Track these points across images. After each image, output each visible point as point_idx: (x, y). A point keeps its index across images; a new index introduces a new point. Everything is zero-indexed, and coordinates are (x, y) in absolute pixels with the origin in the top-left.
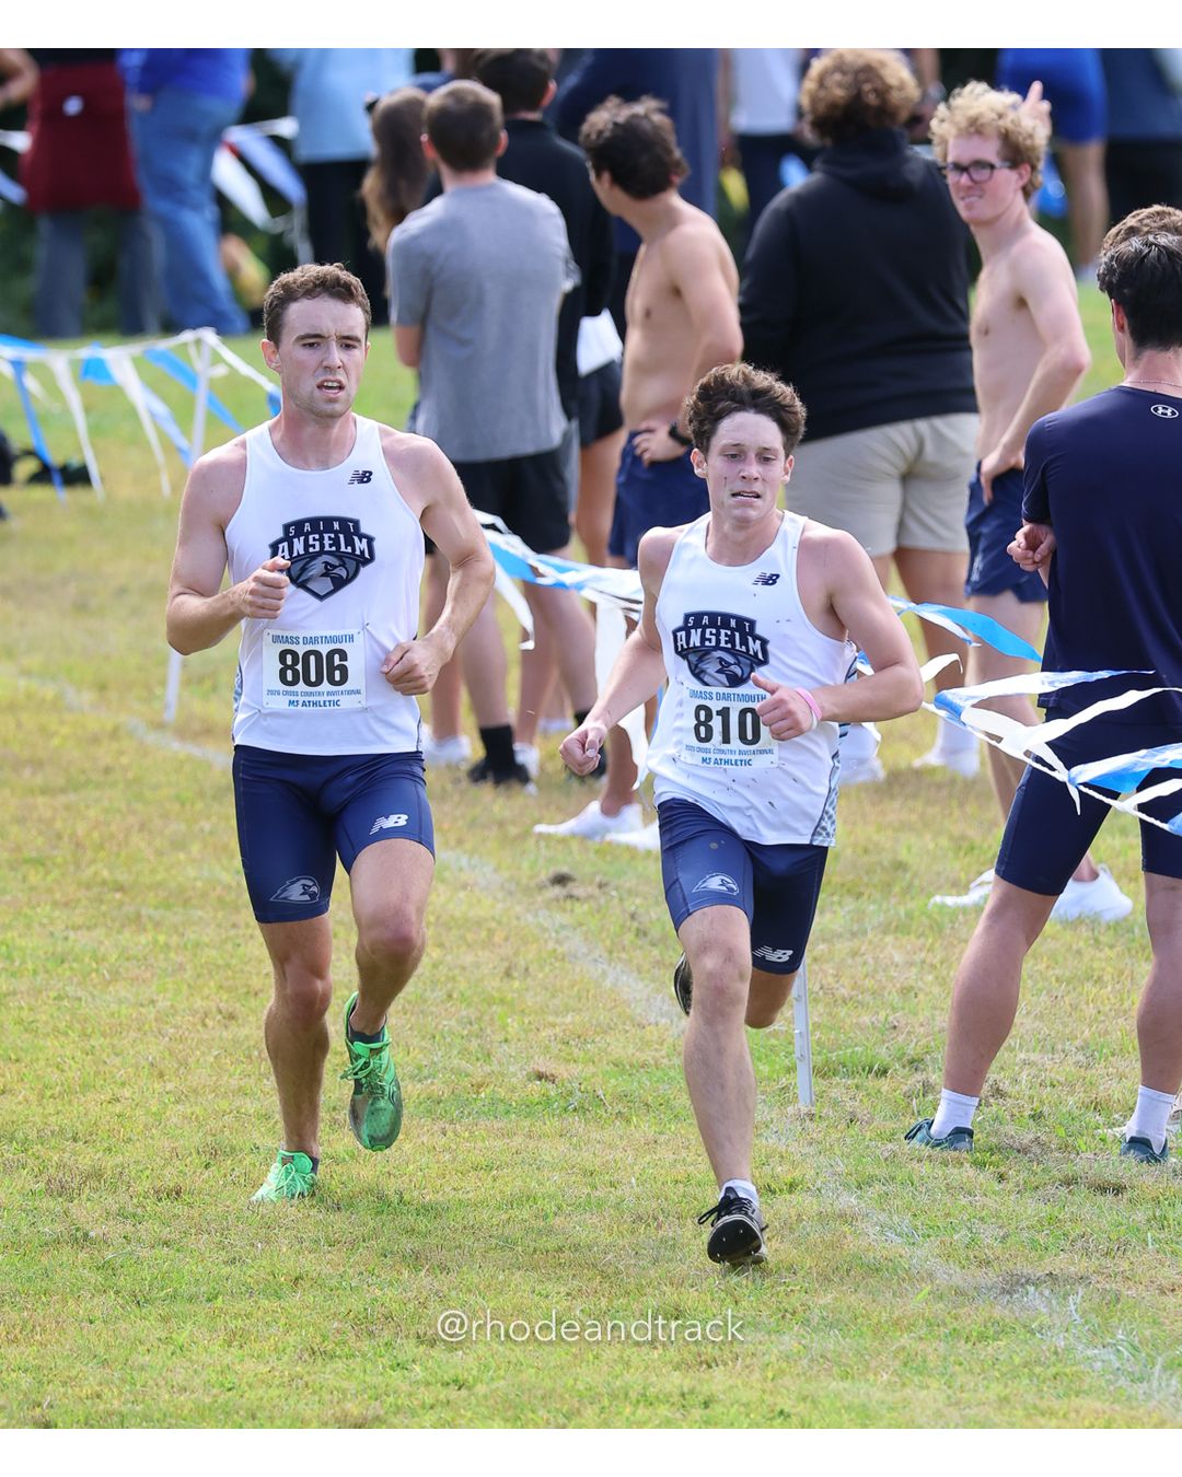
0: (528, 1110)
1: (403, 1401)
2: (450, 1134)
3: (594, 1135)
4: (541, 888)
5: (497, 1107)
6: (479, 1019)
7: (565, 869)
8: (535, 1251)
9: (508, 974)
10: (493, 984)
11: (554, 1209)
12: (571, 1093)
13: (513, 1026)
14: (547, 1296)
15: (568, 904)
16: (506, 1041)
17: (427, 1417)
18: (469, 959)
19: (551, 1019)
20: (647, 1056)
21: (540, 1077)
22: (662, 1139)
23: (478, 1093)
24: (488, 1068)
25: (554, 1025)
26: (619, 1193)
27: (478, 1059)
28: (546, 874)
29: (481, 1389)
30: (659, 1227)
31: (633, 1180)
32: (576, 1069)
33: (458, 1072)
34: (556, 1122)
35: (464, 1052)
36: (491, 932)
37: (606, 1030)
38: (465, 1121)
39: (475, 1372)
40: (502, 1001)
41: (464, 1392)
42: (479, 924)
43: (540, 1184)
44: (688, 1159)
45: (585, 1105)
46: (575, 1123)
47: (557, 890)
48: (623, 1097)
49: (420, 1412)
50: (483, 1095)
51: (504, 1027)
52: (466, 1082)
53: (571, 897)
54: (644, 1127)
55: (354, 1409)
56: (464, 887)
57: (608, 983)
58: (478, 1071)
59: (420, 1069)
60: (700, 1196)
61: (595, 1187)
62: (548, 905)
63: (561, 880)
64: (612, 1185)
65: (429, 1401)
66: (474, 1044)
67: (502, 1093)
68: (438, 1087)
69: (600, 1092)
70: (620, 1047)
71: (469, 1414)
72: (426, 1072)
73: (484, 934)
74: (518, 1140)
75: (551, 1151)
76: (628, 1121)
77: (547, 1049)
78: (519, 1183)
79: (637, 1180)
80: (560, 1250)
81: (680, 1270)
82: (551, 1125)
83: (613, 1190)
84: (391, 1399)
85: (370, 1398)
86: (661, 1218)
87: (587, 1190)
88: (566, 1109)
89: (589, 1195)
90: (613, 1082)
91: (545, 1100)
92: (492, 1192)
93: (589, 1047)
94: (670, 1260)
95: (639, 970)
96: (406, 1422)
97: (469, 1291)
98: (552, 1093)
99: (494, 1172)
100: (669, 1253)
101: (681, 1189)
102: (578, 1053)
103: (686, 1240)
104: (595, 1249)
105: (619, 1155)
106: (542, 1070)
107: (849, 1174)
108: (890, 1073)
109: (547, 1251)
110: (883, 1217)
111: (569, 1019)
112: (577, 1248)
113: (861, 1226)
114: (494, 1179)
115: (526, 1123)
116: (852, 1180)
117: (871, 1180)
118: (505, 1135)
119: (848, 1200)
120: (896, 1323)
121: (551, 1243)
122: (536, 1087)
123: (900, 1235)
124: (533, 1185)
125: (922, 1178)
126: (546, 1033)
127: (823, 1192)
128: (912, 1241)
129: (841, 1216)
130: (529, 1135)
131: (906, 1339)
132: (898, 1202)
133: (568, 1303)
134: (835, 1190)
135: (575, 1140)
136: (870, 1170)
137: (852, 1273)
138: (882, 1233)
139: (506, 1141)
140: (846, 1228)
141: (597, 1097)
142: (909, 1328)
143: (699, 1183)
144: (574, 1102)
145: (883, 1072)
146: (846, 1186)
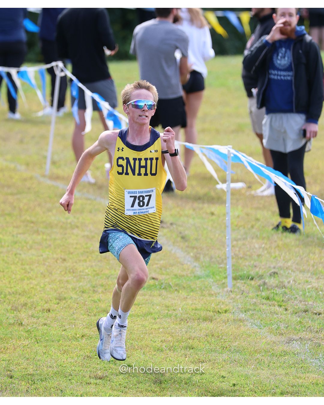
0: (150, 287)
1: (114, 371)
3: (169, 296)
8: (152, 329)
11: (157, 317)
12: (162, 284)
14: (155, 342)
15: (162, 229)
17: (121, 376)
19: (156, 262)
20: (184, 273)
21: (153, 279)
22: (188, 297)
25: (157, 264)
26: (176, 312)
30: (187, 322)
31: (180, 309)
32: (164, 277)
34: (158, 292)
37: (172, 265)
39: (134, 363)
43: (153, 309)
44: (196, 303)
45: (166, 287)
46: (164, 292)
48: (177, 285)
49: (119, 374)
53: (163, 227)
54: (183, 294)
55: (100, 373)
57: (173, 252)
60: (199, 314)
61: (169, 311)
64: (174, 310)
69: (171, 283)
70: (176, 270)
71: (133, 375)
74: (147, 297)
75: (157, 300)
76: (179, 292)
77: (155, 271)
78: (147, 309)
79: (181, 309)
80: (159, 328)
81: (193, 335)
82: (156, 293)
83: (174, 311)
84: (110, 371)
85: (104, 370)
86: (188, 320)
87: (167, 311)
88: (161, 288)
89: (167, 313)
90: (174, 280)
91: (154, 285)
92: (139, 312)
93: (168, 270)
94: (191, 332)
95: (182, 248)
96: (115, 377)
97: (133, 340)
98: (157, 283)
99: (140, 306)
100: (190, 330)
101: (194, 312)
102: (164, 272)
103: (195, 326)
104: (169, 328)
105: (176, 301)
106: (154, 276)
107: (242, 308)
108: (254, 279)
109: (155, 329)
110: (252, 321)
111: (162, 262)
112: (164, 328)
113: (246, 323)
114: (140, 308)
115: (149, 292)
116: (243, 310)
117: (249, 310)
118: (143, 295)
119: (242, 316)
120: (256, 351)
121: (156, 326)
122: (152, 282)
123: (257, 326)
124: (151, 310)
125: (263, 309)
126: (155, 266)
127: (235, 313)
128: (260, 328)
129: (240, 320)
130: (150, 296)
131: (259, 356)
132: (256, 316)
133: (161, 344)
134: (239, 313)
135: (163, 297)
136: (248, 307)
137: (243, 337)
138: (252, 325)
139: (144, 297)
140: (241, 324)
141: (170, 285)
142: (260, 353)
143: (199, 310)
144: (163, 286)
145: (252, 279)
146: (242, 312)
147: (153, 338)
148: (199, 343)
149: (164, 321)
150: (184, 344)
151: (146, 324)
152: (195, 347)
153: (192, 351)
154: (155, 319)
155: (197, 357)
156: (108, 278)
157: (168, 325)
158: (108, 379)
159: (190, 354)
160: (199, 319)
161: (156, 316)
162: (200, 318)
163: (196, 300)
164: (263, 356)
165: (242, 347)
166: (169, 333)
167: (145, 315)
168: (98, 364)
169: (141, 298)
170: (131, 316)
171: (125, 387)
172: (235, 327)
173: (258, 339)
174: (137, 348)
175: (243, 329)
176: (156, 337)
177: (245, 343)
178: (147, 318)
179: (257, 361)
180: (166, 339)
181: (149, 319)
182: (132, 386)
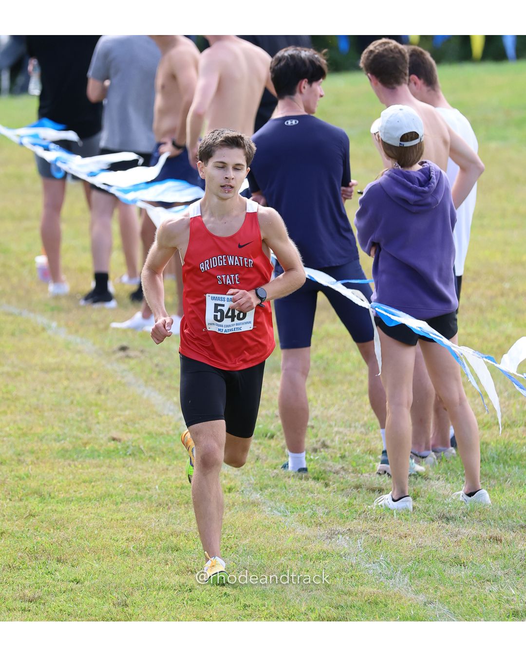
0: (109, 454)
1: (51, 589)
2: (72, 466)
3: (139, 466)
4: (114, 352)
5: (94, 454)
6: (86, 413)
7: (125, 344)
8: (112, 520)
9: (99, 392)
10: (92, 397)
11: (121, 500)
12: (128, 447)
13: (101, 415)
14: (117, 541)
15: (127, 360)
16: (98, 423)
17: (62, 596)
18: (81, 385)
19: (119, 413)
20: (163, 430)
21: (114, 439)
22: (170, 468)
23: (85, 447)
24: (90, 436)
25: (120, 416)
26: (150, 493)
27: (85, 432)
28: (116, 345)
29: (87, 583)
30: (169, 508)
31: (157, 487)
32: (131, 436)
33: (76, 437)
34: (121, 460)
35: (79, 428)
36: (91, 373)
37: (144, 418)
38: (80, 460)
39: (84, 576)
40: (96, 405)
41: (79, 585)
42: (85, 369)
43: (114, 489)
44: (182, 478)
45: (135, 453)
46: (131, 461)
47: (121, 354)
48: (151, 449)
49: (59, 594)
50: (87, 448)
51: (97, 417)
52: (80, 442)
53: (128, 357)
54: (162, 462)
55: (29, 593)
56: (79, 352)
57: (145, 396)
58: (85, 437)
59: (58, 436)
61: (139, 490)
62: (117, 360)
63: (123, 349)
64: (147, 489)
65: (64, 589)
66: (83, 425)
67: (96, 447)
68: (67, 444)
69: (142, 447)
70: (150, 425)
72: (61, 437)
73: (87, 374)
74: (104, 469)
75: (119, 473)
76: (155, 460)
77: (117, 427)
78: (104, 488)
79: (159, 487)
80: (123, 519)
81: (179, 528)
82: (119, 462)
83: (148, 491)
84: (46, 588)
85: (36, 588)
86: (170, 504)
87: (136, 492)
88: (126, 454)
89: (136, 494)
90: (147, 442)
91: (116, 450)
92: (92, 493)
93: (137, 426)
94: (174, 524)
95: (160, 390)
96: (53, 598)
97: (81, 538)
98: (119, 447)
99: (93, 484)
100: (174, 521)
101: (179, 491)
102: (131, 428)
103: (181, 515)
104: (139, 519)
105: (150, 475)
106: (115, 436)
107: (257, 484)
108: (275, 437)
109: (117, 520)
110: (272, 504)
111: (127, 413)
112: (131, 518)
113: (262, 508)
114: (93, 487)
115: (107, 461)
116: (258, 487)
117: (266, 487)
118: (98, 466)
119: (256, 496)
120: (278, 552)
121: (119, 516)
122: (112, 445)
123: (280, 512)
124: (111, 489)
125: (290, 486)
126: (116, 419)
127: (244, 492)
128: (286, 514)
129: (254, 504)
130: (109, 467)
131: (283, 560)
132: (279, 497)
133: (127, 544)
134: (250, 491)
135: (130, 469)
136: (266, 482)
137: (258, 529)
138: (271, 511)
139: (99, 469)
140: (255, 509)
141: (140, 449)
142: (284, 555)
143: (187, 488)
144: (130, 451)
145: (272, 437)
146: (255, 489)
147: (114, 534)
148: (187, 542)
149: (132, 507)
150: (163, 544)
151: (103, 512)
152: (181, 548)
153: (175, 554)
154: (117, 504)
155: (184, 563)
156: (41, 440)
157: (138, 513)
158: (43, 602)
159: (174, 560)
160: (187, 503)
161: (119, 500)
163: (182, 472)
164: (290, 559)
165: (256, 545)
166: (139, 527)
167: (101, 498)
168: (26, 578)
169: (95, 471)
170: (79, 500)
171: (69, 615)
172: (245, 515)
173: (282, 532)
174: (89, 552)
175: (257, 517)
176: (119, 533)
177: (262, 539)
178: (105, 503)
179: (281, 568)
180: (134, 537)
181: (107, 505)
182: (80, 612)
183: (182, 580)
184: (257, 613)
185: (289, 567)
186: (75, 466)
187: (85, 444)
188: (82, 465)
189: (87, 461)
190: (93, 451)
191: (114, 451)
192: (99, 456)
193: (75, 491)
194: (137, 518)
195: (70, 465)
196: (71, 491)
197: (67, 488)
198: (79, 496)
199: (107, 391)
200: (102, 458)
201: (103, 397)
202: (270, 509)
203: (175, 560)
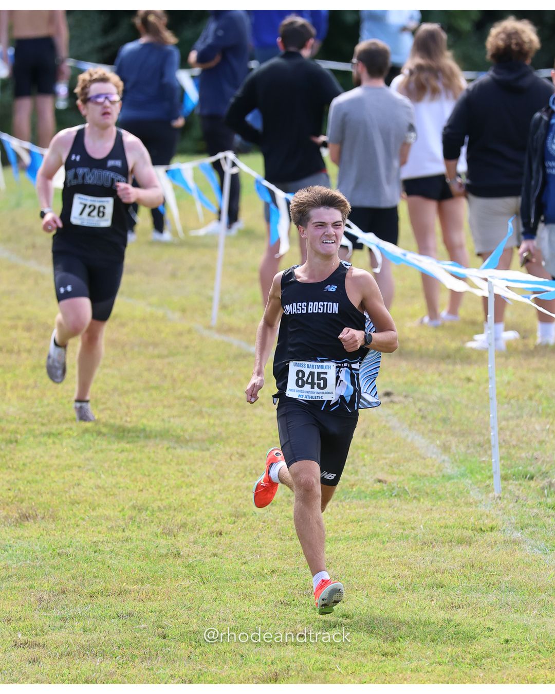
0: (374, 495)
1: (322, 624)
2: (340, 506)
3: (404, 507)
5: (361, 495)
6: (352, 456)
7: (389, 389)
8: (379, 557)
9: (365, 436)
10: (359, 441)
11: (387, 539)
12: (393, 489)
13: (367, 458)
14: (384, 578)
15: (391, 405)
16: (364, 465)
19: (384, 455)
20: (427, 472)
21: (380, 481)
22: (434, 508)
23: (352, 488)
24: (356, 478)
25: (385, 458)
26: (416, 532)
27: (352, 474)
28: (381, 391)
30: (433, 547)
31: (422, 527)
32: (396, 478)
34: (387, 501)
37: (408, 460)
38: (347, 501)
39: (353, 611)
40: (362, 448)
41: (349, 621)
43: (381, 528)
44: (446, 517)
45: (400, 494)
46: (396, 502)
47: (386, 399)
48: (416, 490)
49: (329, 629)
50: (354, 490)
51: (364, 459)
52: (347, 484)
53: (392, 402)
54: (426, 503)
55: (300, 628)
57: (409, 440)
58: (353, 478)
60: (451, 533)
61: (404, 530)
63: (388, 394)
64: (412, 528)
65: (333, 625)
66: (350, 467)
67: (363, 488)
69: (406, 488)
70: (415, 467)
71: (351, 630)
74: (370, 509)
75: (385, 514)
76: (419, 500)
77: (382, 469)
78: (371, 528)
79: (423, 526)
80: (390, 557)
81: (443, 566)
82: (385, 502)
83: (413, 531)
84: (316, 624)
85: (307, 624)
86: (434, 543)
87: (401, 531)
88: (391, 496)
89: (402, 533)
90: (412, 483)
91: (382, 491)
92: (359, 532)
93: (401, 468)
94: (438, 562)
95: (423, 434)
97: (350, 576)
98: (385, 488)
99: (360, 523)
100: (438, 559)
101: (443, 530)
102: (396, 471)
103: (445, 553)
104: (405, 557)
105: (415, 515)
106: (381, 478)
107: (517, 523)
108: (534, 478)
109: (384, 558)
110: (533, 542)
111: (392, 456)
112: (397, 556)
113: (523, 546)
114: (360, 527)
115: (374, 502)
116: (519, 526)
117: (527, 526)
118: (364, 507)
119: (517, 535)
120: (539, 589)
121: (385, 554)
122: (378, 486)
123: (540, 550)
124: (378, 529)
125: (549, 525)
126: (381, 462)
127: (506, 531)
128: (546, 552)
129: (514, 542)
130: (375, 507)
131: (544, 596)
132: (539, 535)
133: (394, 581)
134: (512, 530)
135: (396, 509)
136: (526, 521)
137: (519, 567)
138: (532, 549)
139: (365, 509)
140: (516, 547)
141: (405, 490)
142: (545, 591)
143: (451, 527)
144: (395, 492)
145: (532, 478)
146: (516, 528)
147: (381, 572)
148: (451, 578)
149: (398, 545)
150: (429, 581)
151: (370, 550)
152: (446, 585)
153: (440, 590)
154: (384, 542)
155: (448, 599)
157: (404, 551)
160: (451, 541)
161: (385, 539)
162: (453, 540)
163: (445, 512)
164: (550, 595)
165: (518, 582)
166: (405, 565)
167: (368, 537)
168: (297, 614)
169: (362, 510)
170: (347, 539)
171: (339, 649)
172: (506, 553)
173: (542, 570)
174: (357, 588)
175: (519, 555)
176: (386, 570)
177: (523, 576)
178: (372, 541)
179: (542, 603)
180: (401, 574)
181: (374, 544)
182: (349, 646)
183: (447, 616)
184: (519, 647)
185: (550, 603)
186: (343, 507)
187: (353, 486)
188: (350, 506)
189: (354, 501)
190: (360, 492)
191: (380, 492)
192: (366, 497)
193: (343, 531)
194: (403, 557)
195: (338, 506)
196: (340, 531)
197: (336, 528)
198: (347, 535)
199: (373, 435)
200: (368, 499)
201: (368, 440)
202: (530, 547)
203: (440, 596)
